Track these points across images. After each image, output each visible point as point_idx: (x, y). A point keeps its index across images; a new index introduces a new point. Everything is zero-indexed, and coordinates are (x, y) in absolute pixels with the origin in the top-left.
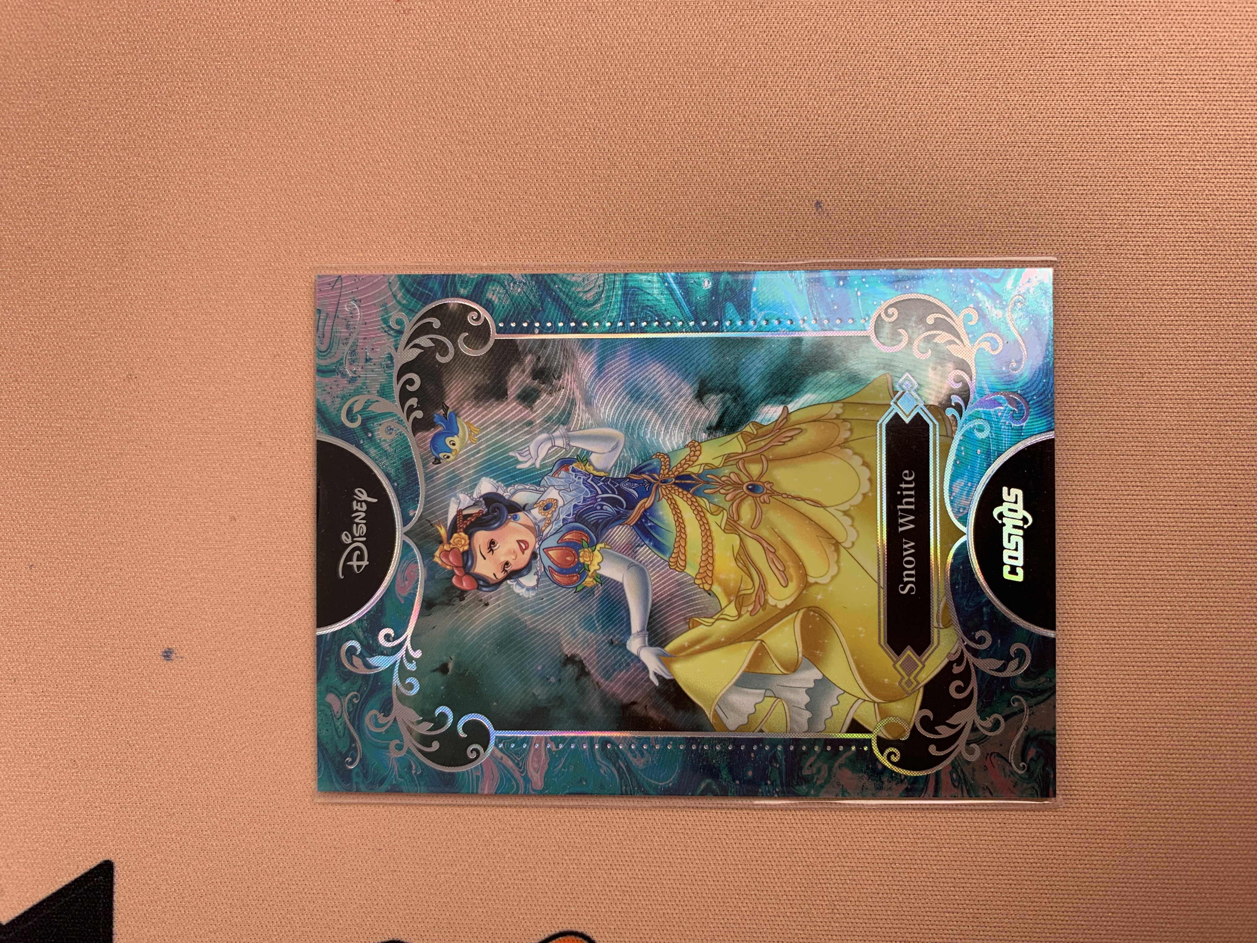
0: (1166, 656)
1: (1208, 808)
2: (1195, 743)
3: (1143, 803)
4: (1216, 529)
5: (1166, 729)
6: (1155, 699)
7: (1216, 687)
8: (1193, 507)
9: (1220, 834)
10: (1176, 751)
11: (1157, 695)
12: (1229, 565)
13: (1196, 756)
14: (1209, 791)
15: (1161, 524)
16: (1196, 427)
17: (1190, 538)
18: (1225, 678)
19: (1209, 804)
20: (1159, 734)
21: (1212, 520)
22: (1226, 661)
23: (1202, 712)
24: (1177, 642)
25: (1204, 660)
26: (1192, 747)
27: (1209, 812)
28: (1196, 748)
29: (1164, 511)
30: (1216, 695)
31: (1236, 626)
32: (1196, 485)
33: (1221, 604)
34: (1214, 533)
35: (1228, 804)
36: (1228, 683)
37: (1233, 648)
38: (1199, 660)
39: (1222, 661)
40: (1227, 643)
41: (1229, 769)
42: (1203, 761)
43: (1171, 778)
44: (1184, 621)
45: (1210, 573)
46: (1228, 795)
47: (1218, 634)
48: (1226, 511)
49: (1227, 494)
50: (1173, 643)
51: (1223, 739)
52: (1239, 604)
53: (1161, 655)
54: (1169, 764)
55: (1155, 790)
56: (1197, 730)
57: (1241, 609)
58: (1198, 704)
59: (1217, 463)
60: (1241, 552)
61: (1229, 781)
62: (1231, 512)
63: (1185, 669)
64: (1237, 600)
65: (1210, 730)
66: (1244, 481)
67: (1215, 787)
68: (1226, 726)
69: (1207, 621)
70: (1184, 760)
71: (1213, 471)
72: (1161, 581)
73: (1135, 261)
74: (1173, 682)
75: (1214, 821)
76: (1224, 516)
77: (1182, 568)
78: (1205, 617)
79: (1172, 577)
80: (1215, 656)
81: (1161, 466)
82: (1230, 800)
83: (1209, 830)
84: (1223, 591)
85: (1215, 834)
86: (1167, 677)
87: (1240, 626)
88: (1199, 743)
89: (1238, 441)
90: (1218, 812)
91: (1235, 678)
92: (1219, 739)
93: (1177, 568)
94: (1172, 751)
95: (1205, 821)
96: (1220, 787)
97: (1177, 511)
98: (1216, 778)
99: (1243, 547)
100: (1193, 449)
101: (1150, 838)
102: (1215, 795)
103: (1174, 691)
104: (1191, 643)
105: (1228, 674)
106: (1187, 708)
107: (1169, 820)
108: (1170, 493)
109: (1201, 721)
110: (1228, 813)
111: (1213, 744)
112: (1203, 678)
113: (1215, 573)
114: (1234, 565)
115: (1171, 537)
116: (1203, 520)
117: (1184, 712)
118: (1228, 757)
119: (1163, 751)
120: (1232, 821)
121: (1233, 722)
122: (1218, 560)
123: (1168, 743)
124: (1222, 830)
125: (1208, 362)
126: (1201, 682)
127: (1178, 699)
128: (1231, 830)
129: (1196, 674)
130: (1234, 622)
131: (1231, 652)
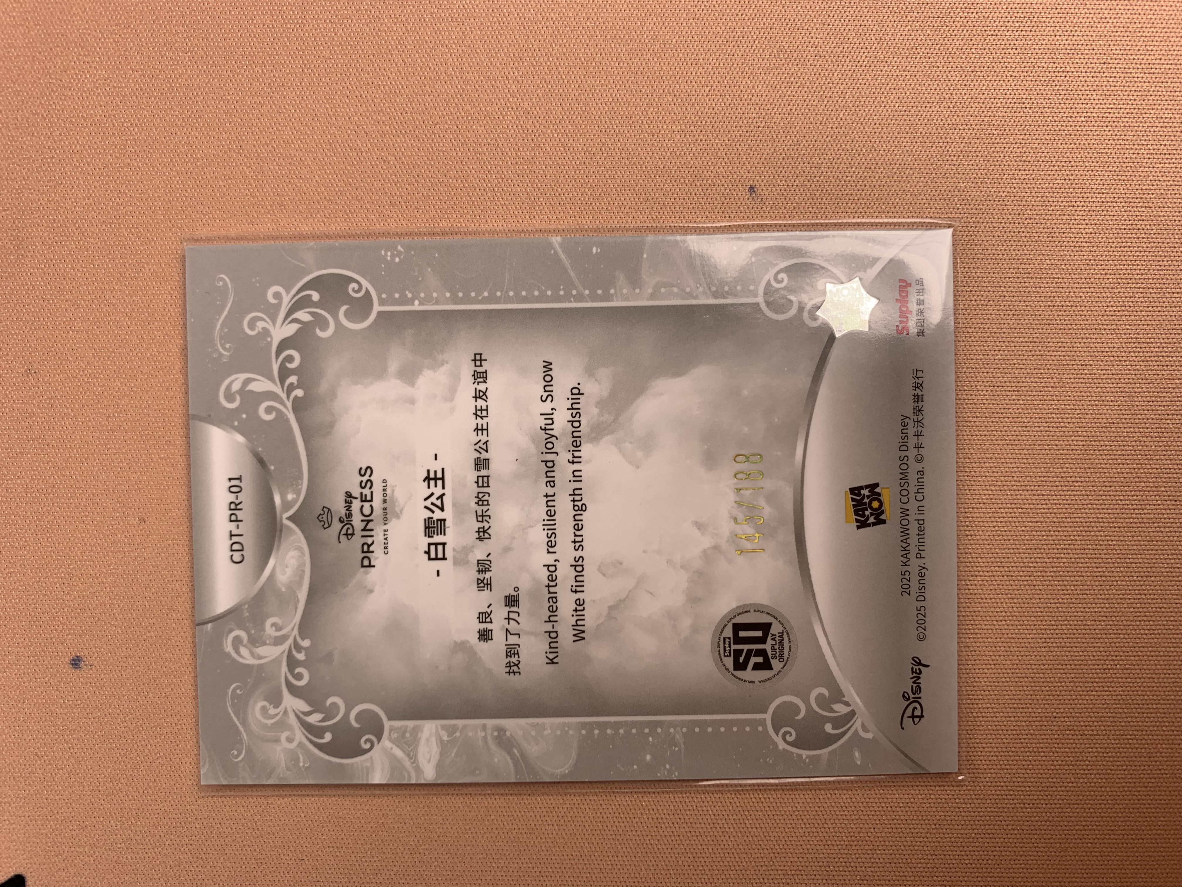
0: (1104, 653)
1: (1143, 806)
2: (1131, 741)
3: (1078, 802)
6: (1092, 697)
7: (1153, 684)
8: (1133, 502)
10: (1112, 750)
11: (1094, 693)
12: (1168, 561)
13: (1132, 755)
14: (1144, 789)
15: (1100, 520)
16: (1137, 421)
17: (1129, 534)
18: (1163, 676)
19: (1145, 802)
20: (1095, 733)
21: (1152, 516)
22: (1164, 658)
23: (1139, 710)
24: (1115, 640)
25: (1141, 658)
27: (1145, 810)
28: (1132, 746)
29: (1103, 506)
30: (1153, 693)
32: (1137, 480)
33: (1159, 601)
34: (1154, 529)
36: (1165, 680)
38: (1137, 658)
39: (1159, 658)
41: (1165, 767)
42: (1139, 759)
43: (1107, 776)
44: (1123, 618)
45: (1149, 570)
46: (1163, 793)
47: (1156, 632)
48: (1166, 507)
49: (1167, 489)
50: (1111, 640)
51: (1160, 737)
53: (1099, 654)
54: (1104, 763)
55: (1091, 789)
56: (1133, 728)
58: (1135, 702)
59: (1158, 457)
61: (1164, 778)
62: (1171, 507)
63: (1123, 667)
64: (1175, 597)
65: (1146, 728)
67: (1150, 785)
68: (1163, 724)
69: (1145, 618)
70: (1120, 759)
71: (1153, 466)
72: (1099, 578)
73: (1077, 249)
75: (1149, 819)
76: (1163, 511)
77: (1120, 565)
78: (1143, 614)
79: (1111, 574)
80: (1152, 654)
81: (1101, 461)
82: (1165, 798)
83: (1144, 828)
84: (1162, 588)
85: (1150, 832)
86: (1105, 676)
88: (1135, 741)
90: (1153, 810)
92: (1155, 737)
93: (1116, 565)
94: (1108, 750)
95: (1140, 819)
96: (1155, 785)
97: (1117, 506)
98: (1151, 776)
100: (1134, 443)
101: (1085, 836)
102: (1150, 793)
103: (1111, 689)
104: (1129, 640)
105: (1165, 671)
106: (1124, 706)
107: (1104, 819)
109: (1138, 719)
111: (1149, 741)
112: (1140, 676)
113: (1154, 570)
114: (1173, 561)
115: (1110, 534)
116: (1143, 516)
117: (1120, 710)
118: (1164, 755)
119: (1099, 750)
120: (1166, 819)
121: (1170, 720)
122: (1157, 557)
123: (1104, 741)
124: (1157, 827)
125: (1150, 354)
126: (1138, 680)
127: (1114, 697)
128: (1166, 828)
129: (1134, 672)
130: (1172, 619)
131: (1168, 649)
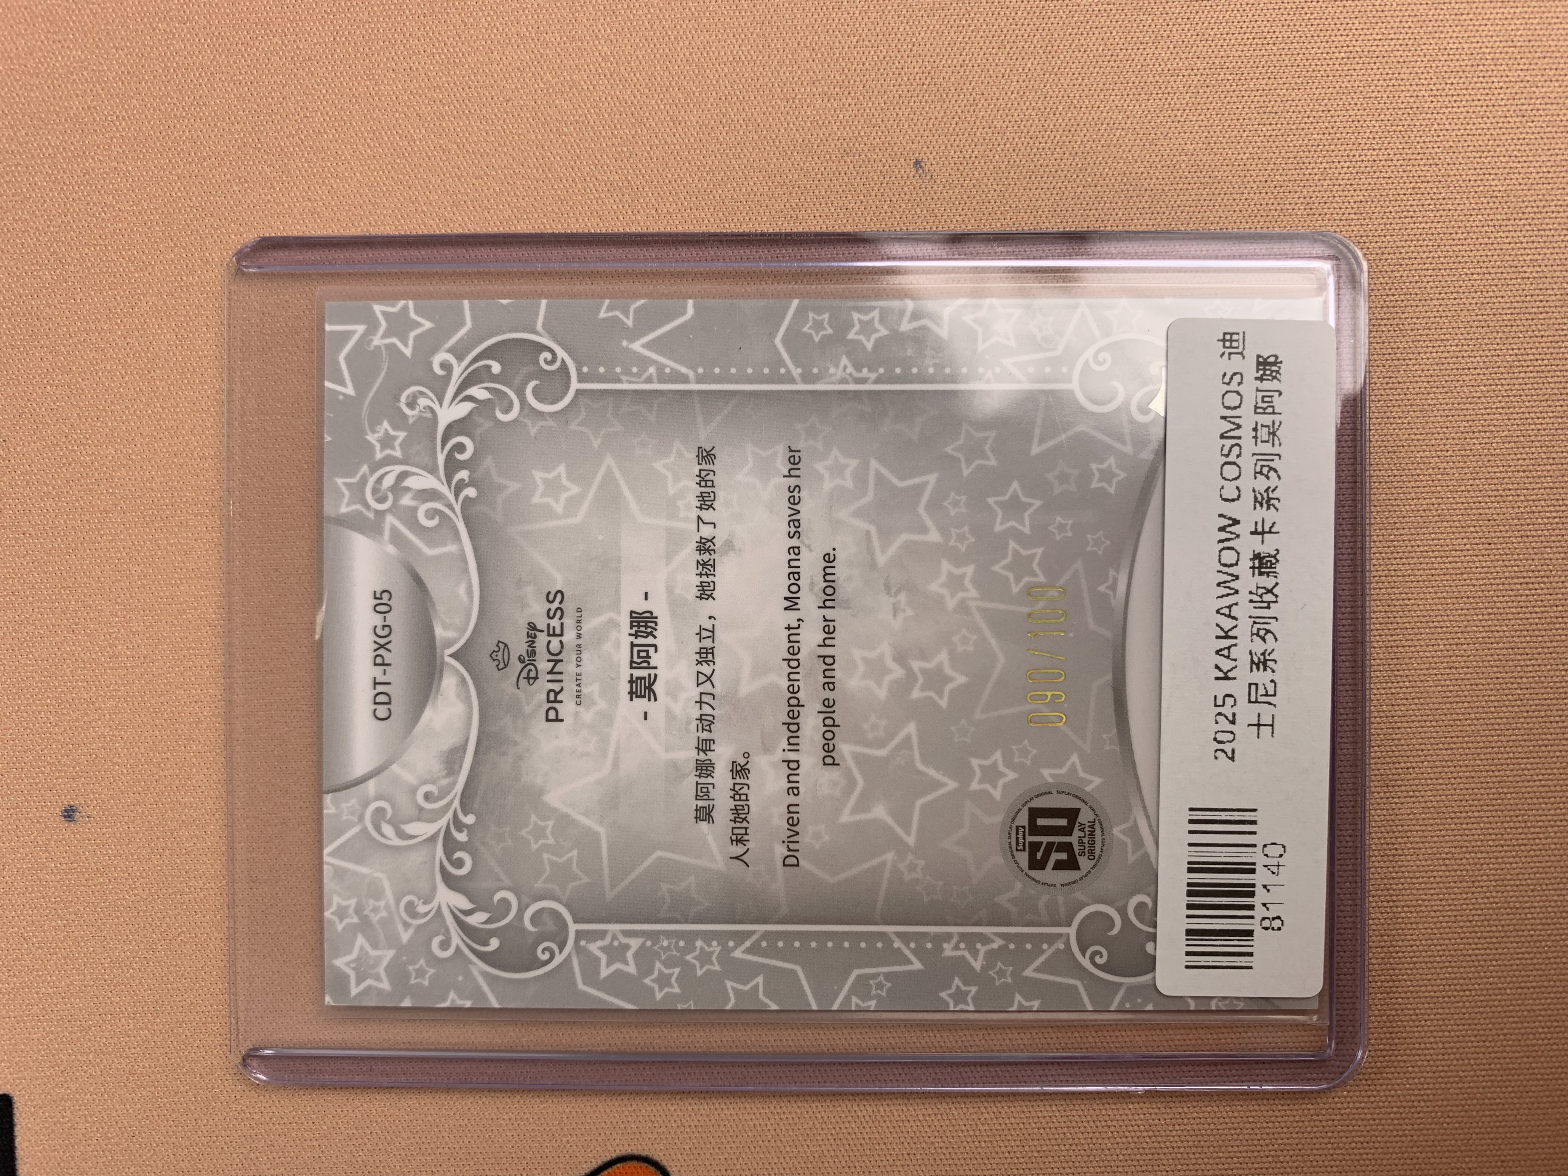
0: (1406, 748)
1: (1467, 947)
2: (1447, 862)
3: (1383, 944)
4: (1465, 576)
5: (1409, 845)
6: (1393, 806)
7: (1473, 785)
8: (1433, 548)
9: (1485, 980)
10: (1423, 874)
11: (1397, 800)
12: (1483, 623)
13: (1450, 879)
14: (1468, 924)
15: (1393, 573)
16: (1433, 442)
17: (1431, 590)
18: (1485, 774)
19: (1470, 941)
20: (1400, 852)
21: (1459, 565)
22: (1485, 750)
23: (1456, 820)
24: (1420, 730)
25: (1455, 751)
26: (1444, 868)
27: (1470, 952)
28: (1450, 868)
29: (1395, 555)
30: (1473, 797)
31: (1496, 704)
32: (1437, 518)
33: (1475, 676)
34: (1462, 582)
35: (1494, 940)
36: (1488, 780)
37: (1493, 732)
38: (1449, 752)
39: (1479, 751)
40: (1484, 727)
41: (1494, 894)
42: (1459, 885)
43: (1418, 909)
44: (1428, 700)
45: (1459, 635)
46: (1494, 928)
47: (1473, 716)
48: (1477, 552)
49: (1478, 529)
50: (1414, 730)
51: (1485, 855)
52: (1499, 675)
53: (1400, 748)
54: (1414, 892)
55: (1397, 926)
56: (1450, 844)
57: (1501, 680)
58: (1450, 809)
59: (1463, 488)
60: (1499, 605)
61: (1494, 909)
62: (1483, 552)
63: (1431, 764)
64: (1495, 669)
65: (1467, 844)
66: (1498, 511)
67: (1476, 918)
68: (1488, 837)
69: (1458, 699)
70: (1435, 885)
71: (1458, 500)
72: (1395, 649)
73: (1344, 222)
74: (1417, 782)
75: (1476, 963)
76: (1475, 558)
77: (1422, 630)
78: (1454, 694)
79: (1409, 643)
80: (1470, 745)
81: (1390, 496)
82: (1497, 934)
83: (1470, 975)
84: (1477, 658)
85: (1479, 981)
86: (1408, 776)
87: (1501, 704)
88: (1453, 861)
89: (1489, 457)
90: (1482, 952)
91: (1496, 773)
92: (1479, 855)
93: (1416, 631)
94: (1418, 874)
95: (1464, 964)
96: (1482, 918)
97: (1413, 554)
98: (1477, 906)
99: (1501, 599)
100: (1431, 471)
101: (1394, 989)
102: (1476, 929)
103: (1417, 794)
104: (1438, 729)
105: (1487, 768)
106: (1436, 816)
107: (1417, 965)
108: (1402, 532)
109: (1455, 832)
110: (1494, 951)
111: (1471, 861)
112: (1455, 775)
113: (1466, 635)
114: (1490, 623)
115: (1407, 590)
116: (1448, 565)
117: (1431, 821)
118: (1492, 878)
119: (1406, 874)
120: (1500, 962)
121: (1497, 831)
122: (1469, 618)
123: (1412, 863)
124: (1488, 974)
125: (1446, 354)
126: (1453, 781)
127: (1423, 805)
128: (1499, 974)
129: (1446, 770)
130: (1493, 698)
131: (1490, 738)
